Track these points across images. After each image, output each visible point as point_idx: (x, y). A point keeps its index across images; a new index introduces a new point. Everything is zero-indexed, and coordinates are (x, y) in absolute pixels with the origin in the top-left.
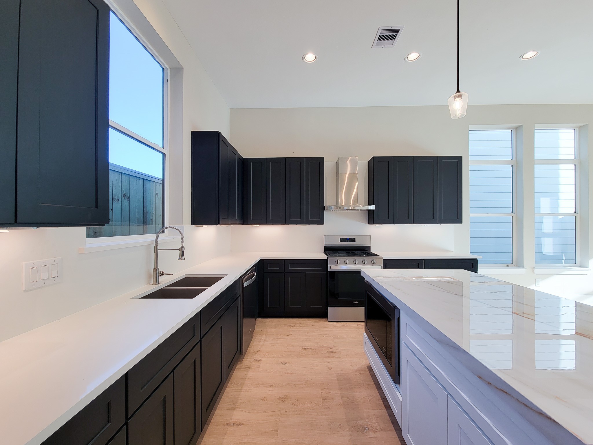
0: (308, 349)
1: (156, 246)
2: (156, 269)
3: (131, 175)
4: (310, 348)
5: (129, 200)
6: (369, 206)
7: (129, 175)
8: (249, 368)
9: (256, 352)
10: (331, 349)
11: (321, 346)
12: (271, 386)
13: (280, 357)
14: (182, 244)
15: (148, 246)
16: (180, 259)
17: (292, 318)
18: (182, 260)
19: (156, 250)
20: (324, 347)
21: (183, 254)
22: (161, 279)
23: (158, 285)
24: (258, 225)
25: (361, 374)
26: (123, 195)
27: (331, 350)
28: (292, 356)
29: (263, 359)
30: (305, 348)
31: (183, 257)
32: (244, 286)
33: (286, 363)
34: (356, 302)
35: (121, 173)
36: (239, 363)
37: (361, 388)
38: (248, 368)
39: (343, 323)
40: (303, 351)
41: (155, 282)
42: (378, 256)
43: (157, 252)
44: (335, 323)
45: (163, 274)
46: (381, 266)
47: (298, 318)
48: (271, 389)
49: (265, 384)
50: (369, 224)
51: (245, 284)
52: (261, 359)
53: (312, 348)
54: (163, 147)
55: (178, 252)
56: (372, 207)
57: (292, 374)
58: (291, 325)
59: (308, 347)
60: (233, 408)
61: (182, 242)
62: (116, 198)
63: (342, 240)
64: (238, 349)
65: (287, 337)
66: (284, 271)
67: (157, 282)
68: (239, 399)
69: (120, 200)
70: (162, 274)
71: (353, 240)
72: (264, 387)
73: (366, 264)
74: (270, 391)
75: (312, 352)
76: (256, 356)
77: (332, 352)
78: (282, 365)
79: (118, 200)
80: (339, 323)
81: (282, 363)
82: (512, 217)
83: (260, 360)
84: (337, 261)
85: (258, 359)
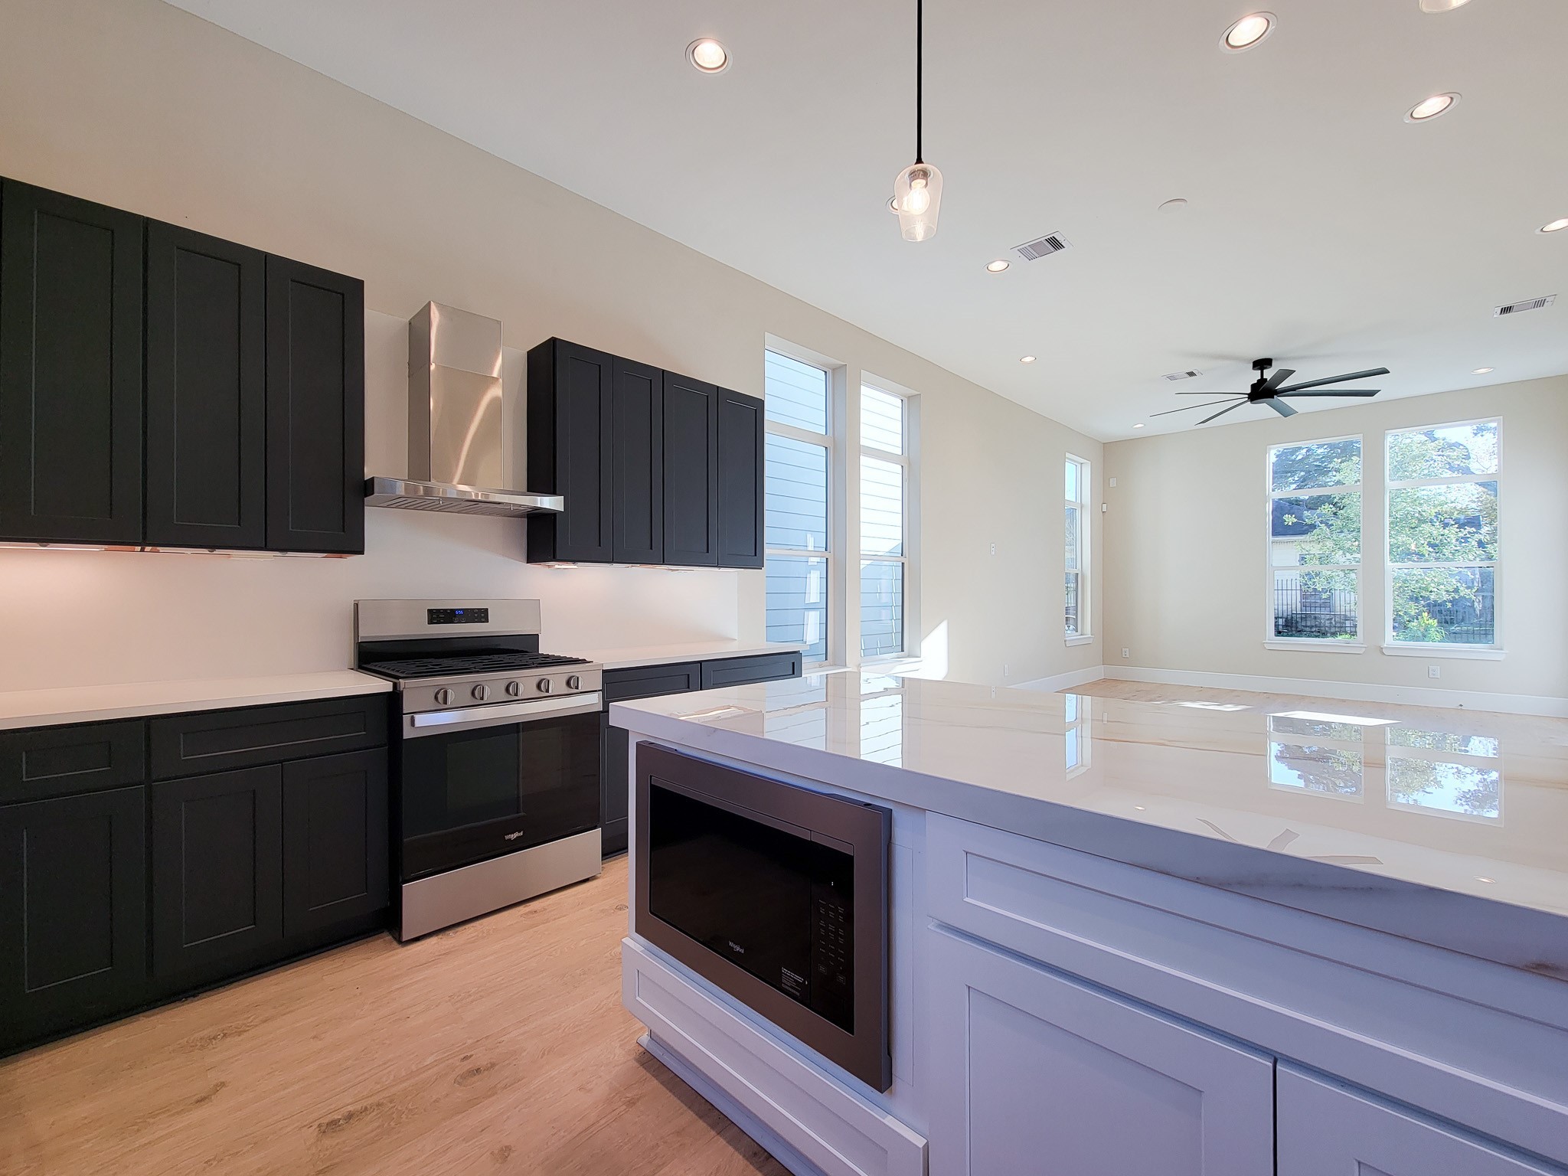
0: (350, 1116)
4: (358, 1106)
6: (539, 498)
10: (465, 1058)
11: (414, 1068)
17: (194, 996)
25: (631, 1103)
27: (468, 1065)
30: (334, 1123)
34: (513, 836)
37: (664, 1164)
39: (467, 926)
40: (327, 1142)
42: (584, 661)
44: (433, 940)
46: (596, 695)
47: (232, 983)
50: (531, 559)
53: (375, 1099)
56: (551, 503)
58: (205, 1033)
59: (350, 1108)
63: (438, 616)
71: (481, 615)
73: (580, 689)
75: (376, 1124)
77: (478, 1070)
80: (451, 933)
82: (827, 559)
84: (446, 693)
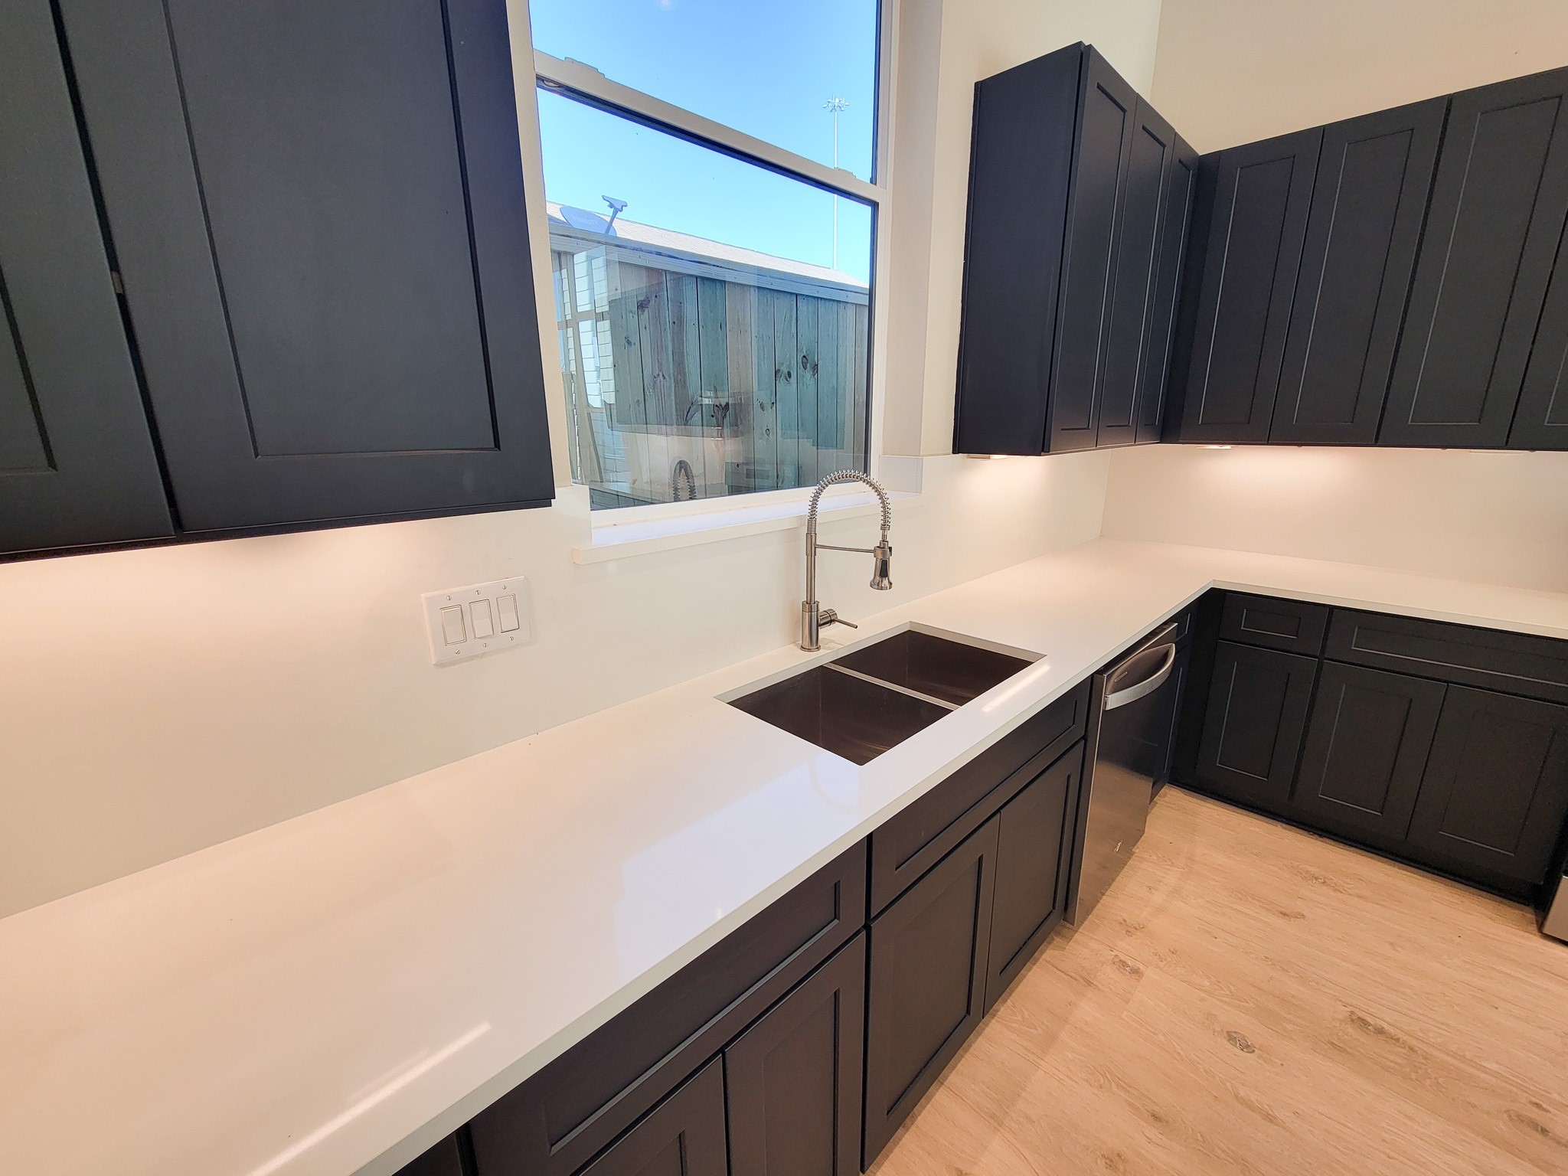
0: (1380, 1031)
1: (811, 534)
2: (810, 604)
3: (821, 299)
5: (817, 372)
7: (818, 298)
8: (1089, 983)
9: (1130, 929)
10: (1538, 1105)
11: (1469, 1055)
12: (1156, 1117)
13: (1225, 1002)
14: (884, 536)
15: (791, 532)
16: (876, 585)
17: (1320, 836)
18: (882, 589)
19: (812, 548)
20: (1484, 1069)
21: (883, 571)
22: (824, 632)
23: (814, 655)
24: (1228, 447)
26: (800, 361)
27: (1533, 1113)
28: (1289, 1027)
29: (1149, 973)
30: (1365, 1022)
31: (886, 582)
32: (1108, 708)
33: (1247, 1048)
35: (797, 295)
36: (1058, 940)
38: (1083, 978)
40: (1350, 1030)
41: (807, 645)
43: (813, 555)
45: (831, 621)
47: (1351, 846)
48: (1153, 1133)
49: (1134, 1092)
51: (1114, 701)
52: (1141, 967)
53: (1413, 1042)
54: (873, 181)
55: (870, 563)
57: (1270, 1118)
58: (1312, 870)
60: (993, 1116)
61: (885, 527)
62: (784, 370)
64: (1054, 908)
65: (1278, 922)
66: (1323, 651)
67: (813, 642)
68: (1023, 1094)
69: (794, 374)
70: (831, 619)
72: (1126, 1101)
74: (1150, 1141)
75: (1398, 1060)
76: (1128, 948)
78: (1229, 1046)
79: (789, 375)
81: (1231, 1037)
83: (1135, 972)
85: (1129, 962)
